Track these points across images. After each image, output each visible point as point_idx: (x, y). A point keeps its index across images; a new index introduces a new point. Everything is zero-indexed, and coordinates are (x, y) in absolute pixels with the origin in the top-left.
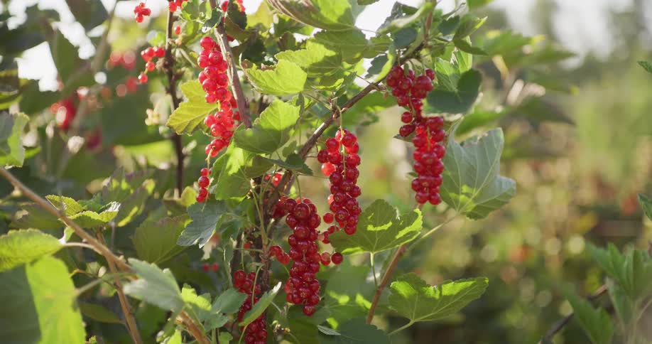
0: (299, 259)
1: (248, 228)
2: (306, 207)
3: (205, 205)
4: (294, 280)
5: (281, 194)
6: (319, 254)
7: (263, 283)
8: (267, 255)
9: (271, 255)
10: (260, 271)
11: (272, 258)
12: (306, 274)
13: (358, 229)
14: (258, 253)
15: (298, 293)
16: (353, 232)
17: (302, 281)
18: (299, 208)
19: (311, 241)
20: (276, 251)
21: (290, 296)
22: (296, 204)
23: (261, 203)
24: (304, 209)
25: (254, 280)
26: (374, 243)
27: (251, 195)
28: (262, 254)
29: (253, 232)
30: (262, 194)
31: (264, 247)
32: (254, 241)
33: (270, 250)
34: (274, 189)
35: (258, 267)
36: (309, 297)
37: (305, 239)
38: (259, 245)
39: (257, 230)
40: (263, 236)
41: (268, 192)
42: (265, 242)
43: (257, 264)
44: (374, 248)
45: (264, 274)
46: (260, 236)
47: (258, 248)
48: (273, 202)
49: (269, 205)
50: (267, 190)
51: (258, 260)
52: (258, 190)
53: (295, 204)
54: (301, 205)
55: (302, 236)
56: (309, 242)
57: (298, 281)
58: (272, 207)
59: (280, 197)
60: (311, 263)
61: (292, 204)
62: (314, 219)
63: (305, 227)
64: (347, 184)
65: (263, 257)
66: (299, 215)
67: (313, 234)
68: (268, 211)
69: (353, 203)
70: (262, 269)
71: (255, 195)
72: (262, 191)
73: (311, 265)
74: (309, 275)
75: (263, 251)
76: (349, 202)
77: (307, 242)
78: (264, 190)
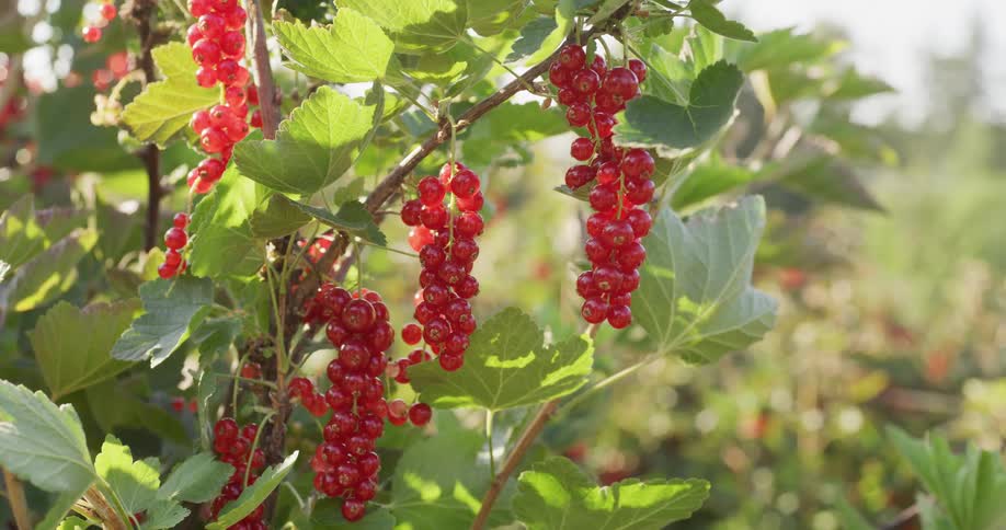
0: (344, 408)
1: (254, 339)
2: (368, 309)
3: (173, 284)
4: (330, 448)
5: (325, 277)
6: (385, 403)
7: (272, 447)
8: (284, 394)
9: (292, 394)
10: (268, 424)
11: (294, 400)
12: (354, 439)
13: (466, 362)
14: (268, 389)
15: (335, 475)
16: (458, 365)
17: (344, 451)
18: (354, 309)
19: (372, 375)
20: (300, 387)
21: (321, 479)
22: (349, 299)
23: (283, 291)
24: (363, 311)
25: (252, 440)
26: (495, 393)
27: (265, 275)
28: (276, 391)
29: (262, 346)
30: (285, 275)
31: (280, 377)
32: (262, 364)
33: (291, 385)
34: (310, 267)
35: (264, 415)
36: (356, 484)
37: (360, 370)
38: (271, 374)
39: (272, 345)
40: (279, 357)
41: (300, 272)
42: (282, 368)
43: (262, 410)
44: (495, 400)
45: (275, 430)
46: (274, 356)
47: (268, 378)
48: (307, 292)
49: (300, 297)
50: (298, 267)
51: (267, 402)
52: (279, 266)
53: (347, 299)
54: (359, 304)
55: (354, 363)
56: (367, 377)
57: (338, 452)
58: (305, 300)
59: (320, 283)
60: (369, 418)
61: (341, 300)
62: (382, 333)
63: (360, 347)
64: (454, 270)
65: (276, 398)
66: (352, 321)
67: (376, 362)
68: (296, 308)
69: (460, 308)
70: (271, 421)
71: (273, 275)
72: (288, 268)
73: (367, 423)
74: (361, 441)
75: (278, 385)
76: (453, 307)
77: (364, 378)
78: (292, 267)
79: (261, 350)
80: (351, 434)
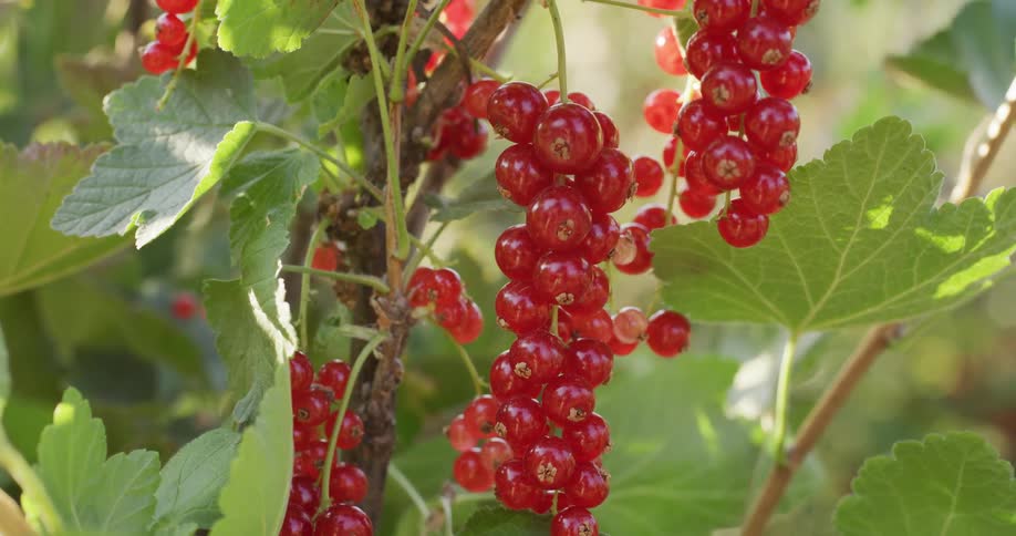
0: (531, 327)
1: (336, 191)
2: (587, 122)
3: (173, 85)
4: (512, 410)
6: (606, 317)
7: (374, 403)
8: (402, 302)
9: (416, 301)
10: (372, 362)
11: (421, 312)
12: (561, 391)
14: (367, 290)
15: (524, 464)
17: (539, 413)
18: (559, 123)
19: (593, 261)
20: (436, 286)
21: (471, 464)
22: (544, 106)
24: (580, 128)
25: (340, 394)
28: (387, 295)
29: (354, 206)
30: (402, 59)
31: (392, 266)
32: (350, 241)
33: (414, 282)
34: (451, 47)
35: (358, 345)
37: (566, 253)
39: (372, 202)
40: (390, 226)
42: (396, 250)
43: (361, 332)
44: (814, 310)
45: (379, 375)
46: (380, 226)
47: (365, 270)
48: (439, 99)
50: (425, 46)
51: (366, 317)
53: (540, 106)
54: (565, 114)
55: (562, 236)
56: (585, 263)
57: (527, 417)
58: (433, 117)
60: (583, 346)
61: (527, 107)
62: (614, 173)
63: (576, 204)
65: (385, 308)
66: (558, 149)
67: (599, 234)
68: (418, 131)
69: (779, 119)
70: (377, 355)
72: (408, 48)
73: (580, 355)
74: (575, 394)
75: (389, 283)
76: (764, 116)
77: (579, 266)
78: (413, 46)
79: (351, 213)
80: (555, 383)
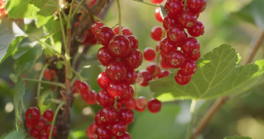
0: (108, 105)
2: (126, 41)
4: (99, 130)
5: (96, 18)
6: (134, 100)
7: (62, 122)
8: (69, 92)
9: (75, 91)
10: (60, 112)
11: (76, 95)
12: (115, 126)
13: (192, 82)
14: (60, 88)
16: (187, 81)
17: (108, 132)
18: (117, 42)
23: (69, 26)
24: (123, 43)
27: (58, 15)
28: (64, 89)
29: (56, 60)
30: (71, 16)
31: (67, 81)
33: (74, 85)
34: (87, 11)
35: (57, 105)
37: (120, 82)
38: (62, 79)
39: (62, 60)
40: (66, 68)
41: (80, 14)
42: (69, 75)
43: (57, 101)
46: (64, 67)
47: (60, 81)
49: (80, 30)
50: (79, 12)
51: (59, 97)
52: (66, 11)
53: (112, 35)
54: (119, 38)
55: (116, 78)
56: (124, 86)
57: (104, 133)
58: (83, 32)
59: (93, 22)
60: (125, 111)
61: (107, 35)
62: (135, 57)
63: (121, 67)
64: (189, 17)
65: (65, 94)
66: (116, 50)
67: (130, 76)
68: (77, 37)
69: (192, 45)
70: (62, 109)
71: (63, 16)
72: (72, 12)
73: (123, 114)
74: (120, 127)
75: (66, 86)
76: (188, 43)
77: (122, 87)
78: (75, 12)
79: (55, 63)
80: (114, 123)
